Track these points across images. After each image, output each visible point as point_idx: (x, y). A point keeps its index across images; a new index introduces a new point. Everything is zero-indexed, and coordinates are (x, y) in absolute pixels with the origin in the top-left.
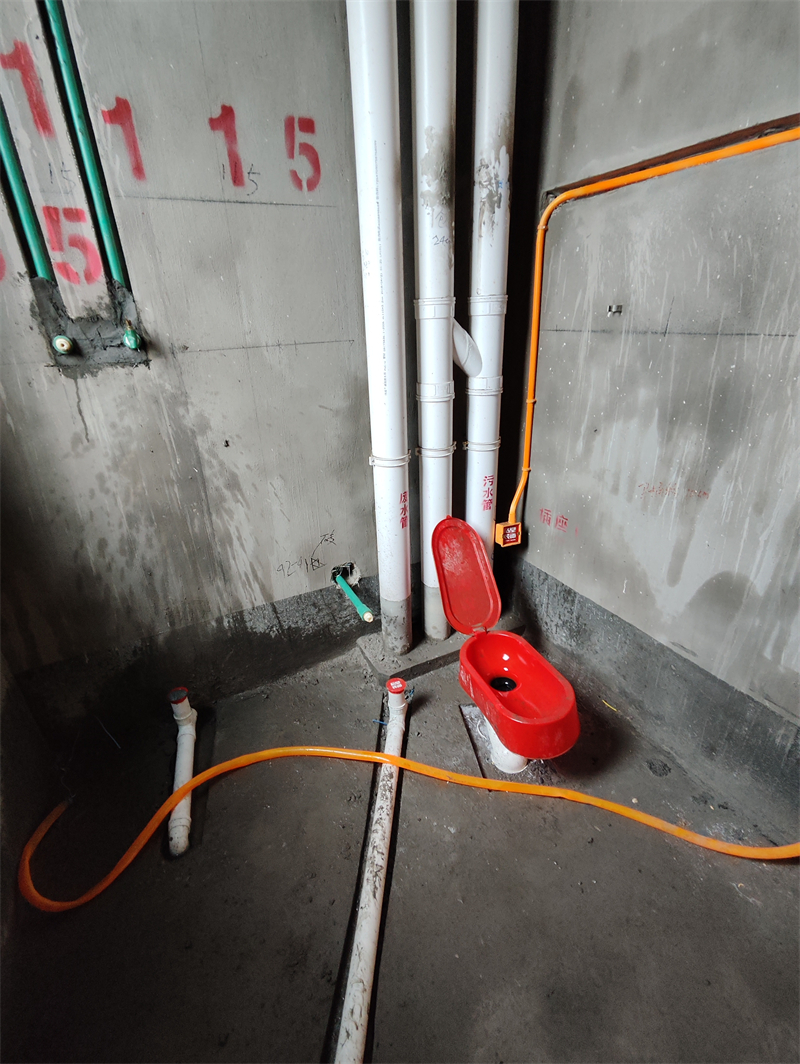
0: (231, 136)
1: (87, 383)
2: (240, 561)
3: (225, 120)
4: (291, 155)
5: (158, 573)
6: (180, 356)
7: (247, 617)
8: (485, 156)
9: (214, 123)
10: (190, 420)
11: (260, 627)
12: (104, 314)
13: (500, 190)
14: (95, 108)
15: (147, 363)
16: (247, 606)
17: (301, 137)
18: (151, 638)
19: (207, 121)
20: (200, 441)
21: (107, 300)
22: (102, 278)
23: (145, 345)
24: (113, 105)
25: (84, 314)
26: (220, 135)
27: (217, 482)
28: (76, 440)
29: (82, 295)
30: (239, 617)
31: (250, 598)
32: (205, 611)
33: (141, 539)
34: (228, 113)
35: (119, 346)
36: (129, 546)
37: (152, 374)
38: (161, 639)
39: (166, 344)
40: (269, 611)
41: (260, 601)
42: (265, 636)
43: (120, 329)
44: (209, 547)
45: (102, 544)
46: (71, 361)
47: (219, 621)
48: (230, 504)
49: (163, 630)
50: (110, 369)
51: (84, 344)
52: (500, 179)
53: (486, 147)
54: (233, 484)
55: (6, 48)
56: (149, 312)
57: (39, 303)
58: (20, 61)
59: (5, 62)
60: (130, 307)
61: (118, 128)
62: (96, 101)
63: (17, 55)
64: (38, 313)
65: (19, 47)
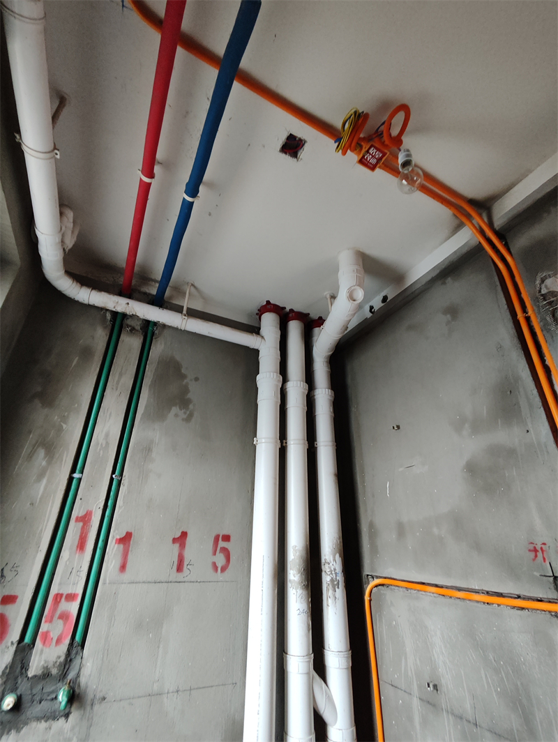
0: (183, 546)
3: (182, 539)
4: (215, 553)
6: (96, 707)
8: (327, 558)
9: (175, 540)
12: (54, 671)
13: (338, 578)
14: (113, 537)
15: (67, 716)
17: (222, 544)
19: (171, 539)
21: (62, 659)
22: (67, 641)
24: (123, 535)
25: (40, 672)
26: (178, 545)
29: (45, 656)
34: (184, 534)
35: (52, 699)
39: (90, 696)
43: (60, 684)
46: (9, 718)
51: (26, 699)
52: (337, 571)
53: (328, 553)
55: (82, 514)
56: (89, 669)
57: (12, 666)
58: (85, 519)
59: (78, 520)
60: (76, 662)
61: (122, 546)
62: (115, 534)
63: (85, 516)
64: (7, 675)
65: (89, 512)
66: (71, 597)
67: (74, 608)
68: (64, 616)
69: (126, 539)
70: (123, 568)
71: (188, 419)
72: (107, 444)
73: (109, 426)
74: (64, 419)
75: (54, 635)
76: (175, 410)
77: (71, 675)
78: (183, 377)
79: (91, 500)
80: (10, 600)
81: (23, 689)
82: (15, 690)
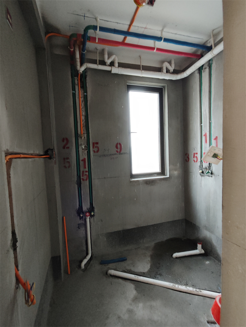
1: (203, 178)
12: (207, 168)
15: (212, 177)
21: (208, 166)
23: (212, 173)
24: (215, 137)
25: (205, 168)
29: (206, 165)
37: (212, 179)
39: (215, 174)
46: (202, 174)
50: (206, 176)
51: (204, 172)
55: (204, 134)
56: (214, 168)
57: (200, 165)
58: (205, 135)
59: (204, 136)
60: (211, 167)
61: (215, 141)
62: (213, 137)
63: (205, 134)
64: (200, 167)
65: (206, 133)
70: (217, 146)
72: (206, 113)
73: (205, 108)
77: (211, 170)
79: (206, 130)
80: (197, 154)
81: (203, 170)
82: (202, 170)
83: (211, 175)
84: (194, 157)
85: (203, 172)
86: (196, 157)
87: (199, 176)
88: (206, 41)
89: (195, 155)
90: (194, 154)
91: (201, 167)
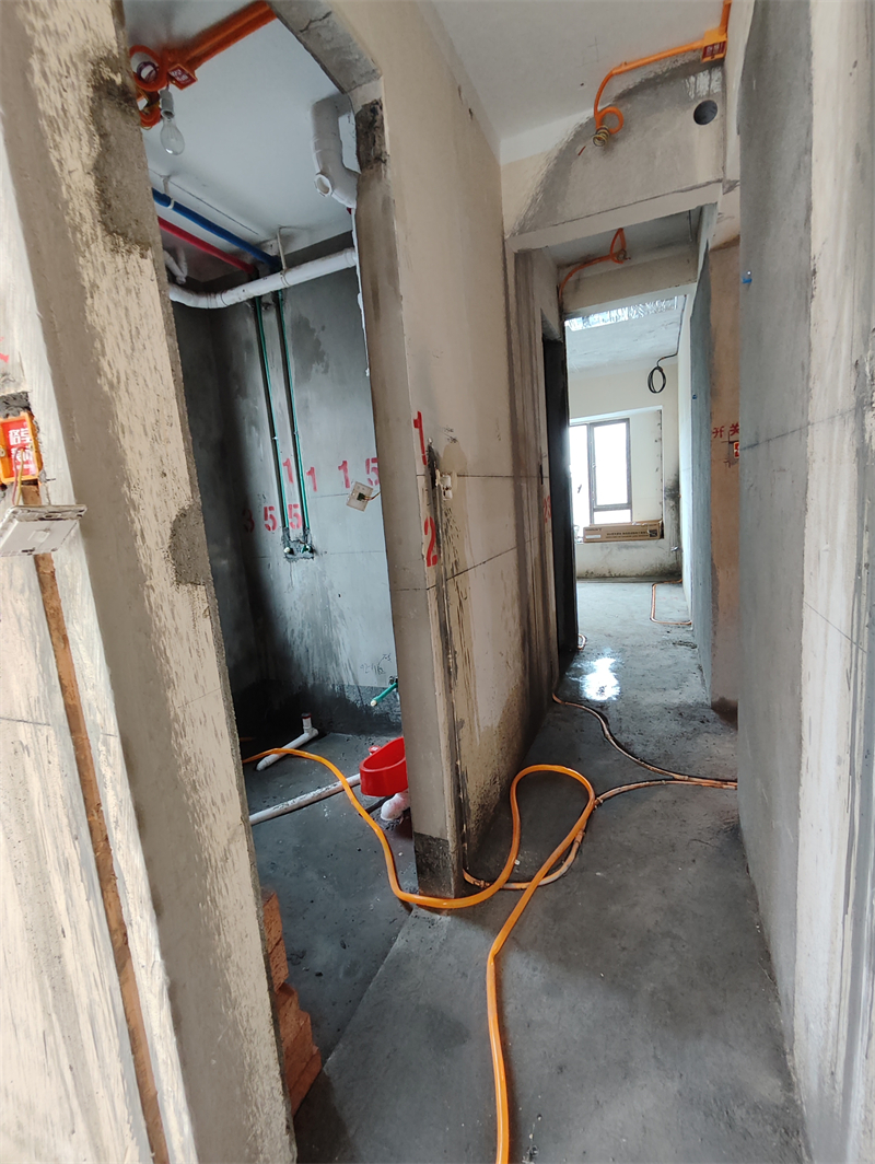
0: (346, 471)
1: (294, 564)
2: (344, 657)
3: (344, 466)
4: (368, 473)
5: (310, 651)
6: (323, 556)
7: (346, 690)
9: (340, 468)
10: (326, 583)
11: (352, 698)
12: (301, 539)
15: (313, 558)
16: (346, 683)
17: (372, 465)
18: (306, 684)
19: (338, 467)
20: (329, 592)
21: (303, 534)
22: (301, 527)
23: (312, 551)
24: (310, 469)
25: (295, 539)
26: (342, 471)
27: (335, 613)
28: (289, 587)
29: (296, 532)
30: (342, 688)
31: (348, 680)
32: (328, 678)
33: (306, 634)
34: (345, 463)
36: (301, 635)
37: (313, 563)
38: (309, 685)
39: (319, 551)
40: (356, 690)
41: (352, 683)
42: (354, 704)
44: (331, 646)
45: (293, 630)
46: (290, 556)
47: (333, 686)
48: (339, 625)
49: (311, 682)
50: (301, 560)
51: (295, 550)
54: (342, 616)
55: (284, 461)
56: (315, 539)
57: (283, 536)
58: (287, 464)
59: (285, 465)
60: (309, 536)
61: (310, 477)
62: (305, 470)
63: (286, 462)
64: (283, 539)
65: (288, 460)
66: (296, 506)
67: (299, 511)
68: (296, 515)
69: (311, 472)
70: (315, 488)
71: (326, 372)
72: (281, 409)
73: (279, 398)
74: (255, 403)
75: (295, 524)
76: (315, 366)
77: (309, 542)
78: (313, 331)
79: (286, 452)
80: (271, 508)
81: (292, 546)
82: (289, 546)
83: (311, 555)
84: (266, 519)
85: (291, 552)
86: (271, 516)
87: (283, 560)
88: (264, 242)
89: (269, 513)
90: (266, 509)
91: (286, 539)
